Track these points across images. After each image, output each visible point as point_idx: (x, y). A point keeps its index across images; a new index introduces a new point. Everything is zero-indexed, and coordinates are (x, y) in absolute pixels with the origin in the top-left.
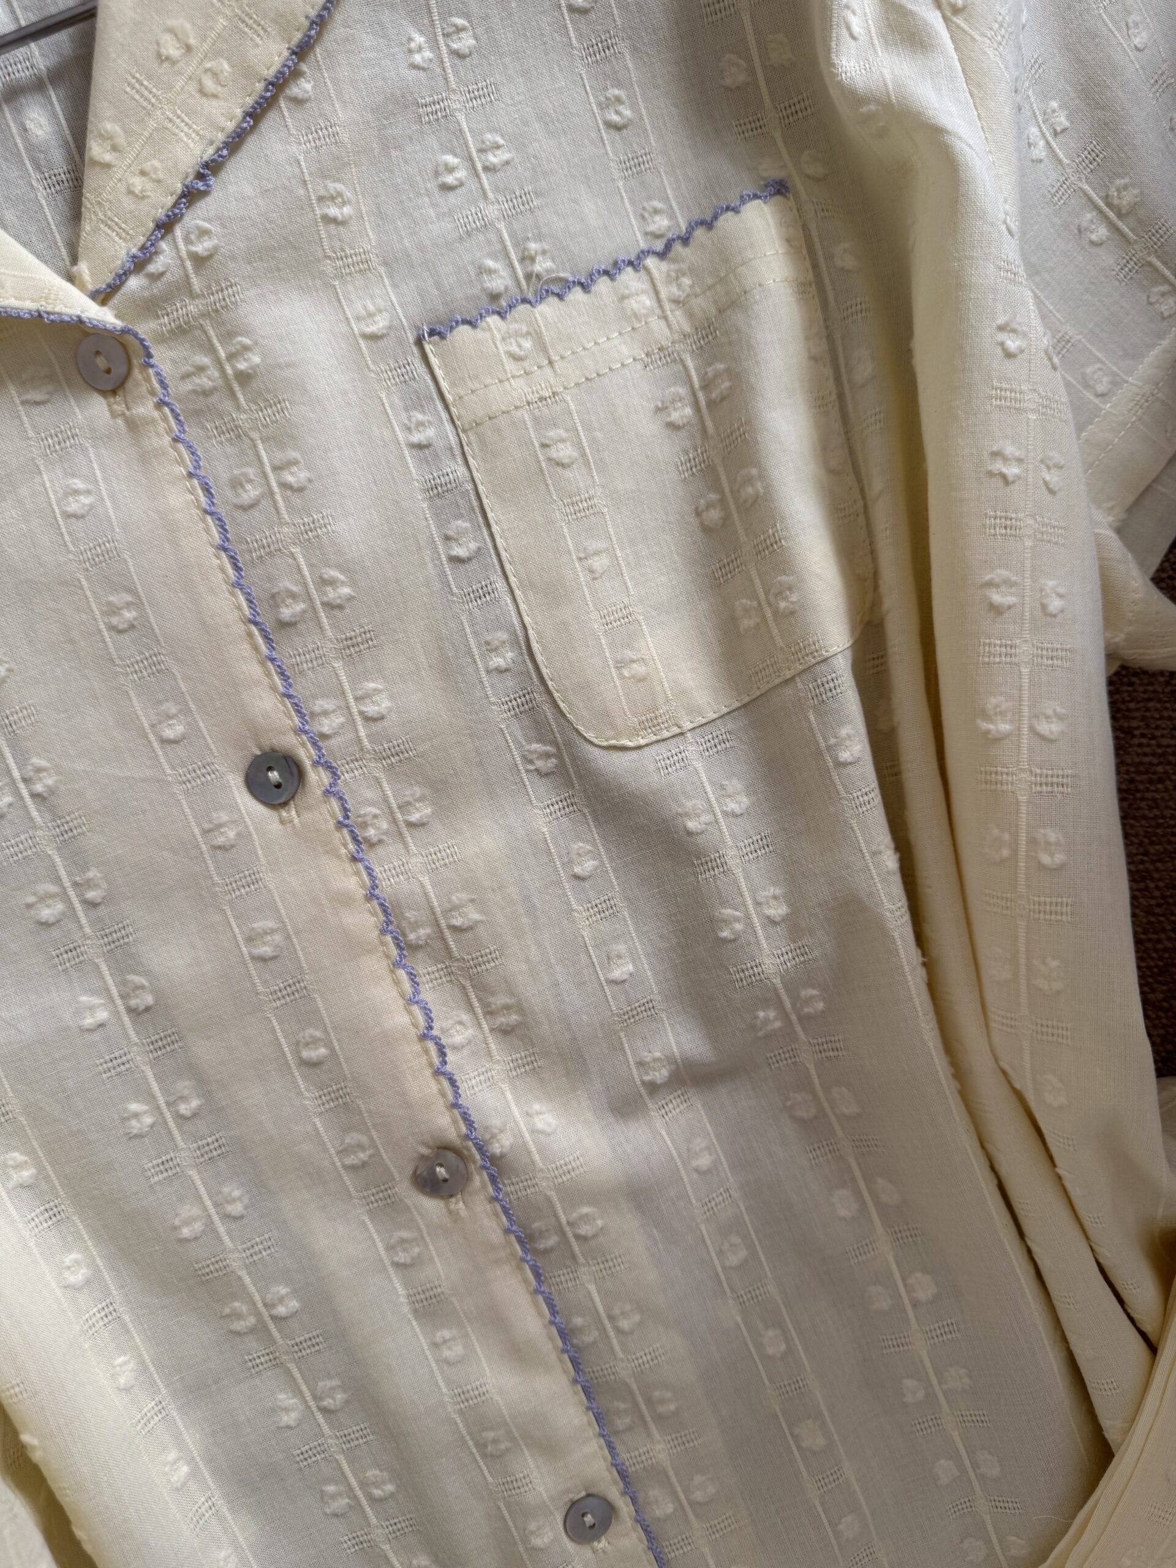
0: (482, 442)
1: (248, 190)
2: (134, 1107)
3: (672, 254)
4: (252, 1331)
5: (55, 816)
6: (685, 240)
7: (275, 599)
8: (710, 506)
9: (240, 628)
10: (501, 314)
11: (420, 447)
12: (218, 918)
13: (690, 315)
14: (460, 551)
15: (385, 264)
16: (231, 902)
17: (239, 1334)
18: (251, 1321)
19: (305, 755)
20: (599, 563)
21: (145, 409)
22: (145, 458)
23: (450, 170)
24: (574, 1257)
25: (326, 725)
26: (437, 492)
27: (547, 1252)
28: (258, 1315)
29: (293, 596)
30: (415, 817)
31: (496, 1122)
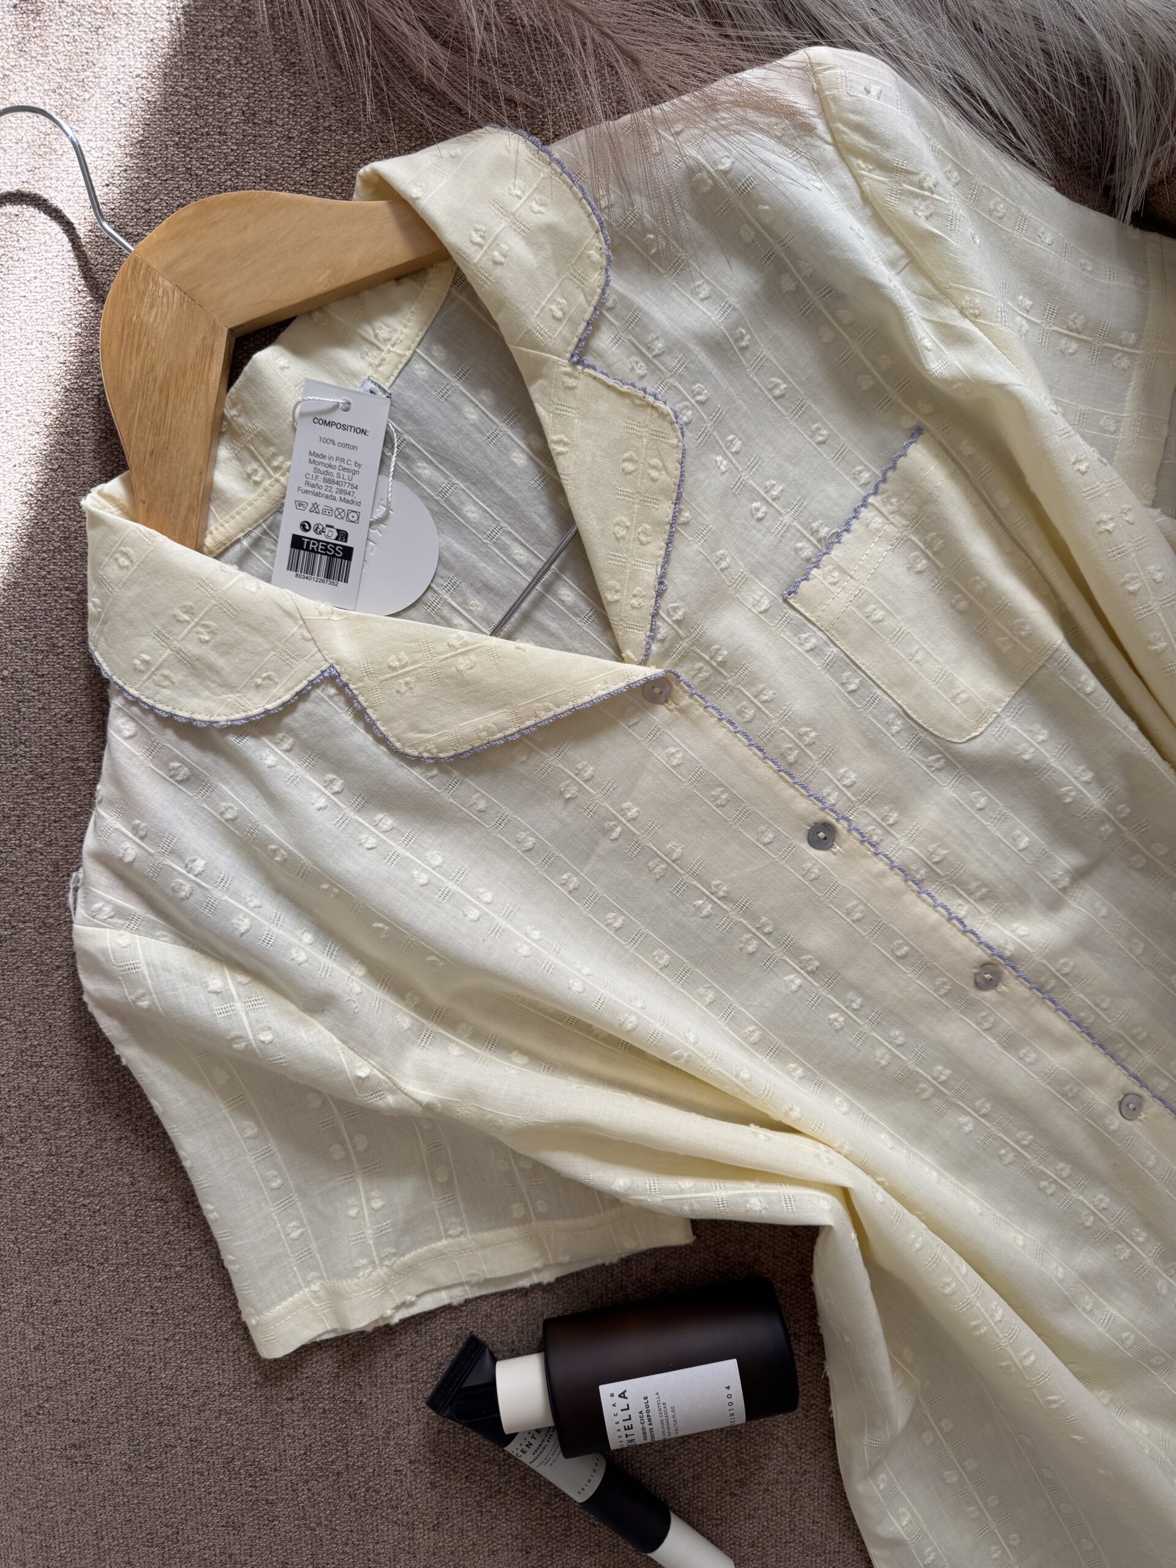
0: (838, 631)
1: (686, 578)
2: (832, 1016)
3: (880, 491)
4: (933, 1095)
5: (734, 903)
6: (884, 480)
7: (783, 756)
8: (958, 601)
9: (775, 777)
10: (817, 567)
11: (812, 650)
12: (828, 912)
13: (903, 515)
14: (852, 687)
15: (752, 572)
16: (831, 902)
17: (927, 1099)
18: (931, 1090)
19: (831, 819)
20: (919, 657)
21: (686, 701)
22: (696, 723)
23: (757, 510)
24: (1066, 986)
25: (832, 800)
26: (829, 666)
27: (1052, 989)
28: (933, 1085)
29: (790, 749)
30: (891, 821)
31: (1002, 941)
